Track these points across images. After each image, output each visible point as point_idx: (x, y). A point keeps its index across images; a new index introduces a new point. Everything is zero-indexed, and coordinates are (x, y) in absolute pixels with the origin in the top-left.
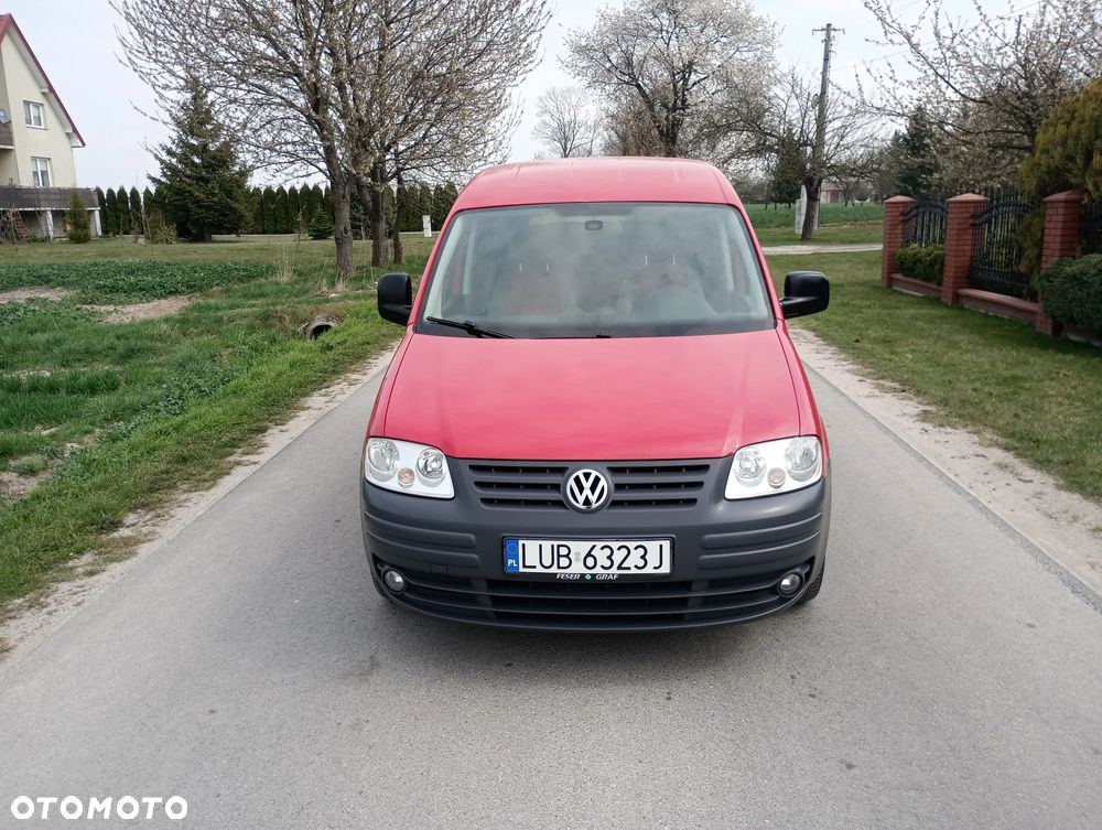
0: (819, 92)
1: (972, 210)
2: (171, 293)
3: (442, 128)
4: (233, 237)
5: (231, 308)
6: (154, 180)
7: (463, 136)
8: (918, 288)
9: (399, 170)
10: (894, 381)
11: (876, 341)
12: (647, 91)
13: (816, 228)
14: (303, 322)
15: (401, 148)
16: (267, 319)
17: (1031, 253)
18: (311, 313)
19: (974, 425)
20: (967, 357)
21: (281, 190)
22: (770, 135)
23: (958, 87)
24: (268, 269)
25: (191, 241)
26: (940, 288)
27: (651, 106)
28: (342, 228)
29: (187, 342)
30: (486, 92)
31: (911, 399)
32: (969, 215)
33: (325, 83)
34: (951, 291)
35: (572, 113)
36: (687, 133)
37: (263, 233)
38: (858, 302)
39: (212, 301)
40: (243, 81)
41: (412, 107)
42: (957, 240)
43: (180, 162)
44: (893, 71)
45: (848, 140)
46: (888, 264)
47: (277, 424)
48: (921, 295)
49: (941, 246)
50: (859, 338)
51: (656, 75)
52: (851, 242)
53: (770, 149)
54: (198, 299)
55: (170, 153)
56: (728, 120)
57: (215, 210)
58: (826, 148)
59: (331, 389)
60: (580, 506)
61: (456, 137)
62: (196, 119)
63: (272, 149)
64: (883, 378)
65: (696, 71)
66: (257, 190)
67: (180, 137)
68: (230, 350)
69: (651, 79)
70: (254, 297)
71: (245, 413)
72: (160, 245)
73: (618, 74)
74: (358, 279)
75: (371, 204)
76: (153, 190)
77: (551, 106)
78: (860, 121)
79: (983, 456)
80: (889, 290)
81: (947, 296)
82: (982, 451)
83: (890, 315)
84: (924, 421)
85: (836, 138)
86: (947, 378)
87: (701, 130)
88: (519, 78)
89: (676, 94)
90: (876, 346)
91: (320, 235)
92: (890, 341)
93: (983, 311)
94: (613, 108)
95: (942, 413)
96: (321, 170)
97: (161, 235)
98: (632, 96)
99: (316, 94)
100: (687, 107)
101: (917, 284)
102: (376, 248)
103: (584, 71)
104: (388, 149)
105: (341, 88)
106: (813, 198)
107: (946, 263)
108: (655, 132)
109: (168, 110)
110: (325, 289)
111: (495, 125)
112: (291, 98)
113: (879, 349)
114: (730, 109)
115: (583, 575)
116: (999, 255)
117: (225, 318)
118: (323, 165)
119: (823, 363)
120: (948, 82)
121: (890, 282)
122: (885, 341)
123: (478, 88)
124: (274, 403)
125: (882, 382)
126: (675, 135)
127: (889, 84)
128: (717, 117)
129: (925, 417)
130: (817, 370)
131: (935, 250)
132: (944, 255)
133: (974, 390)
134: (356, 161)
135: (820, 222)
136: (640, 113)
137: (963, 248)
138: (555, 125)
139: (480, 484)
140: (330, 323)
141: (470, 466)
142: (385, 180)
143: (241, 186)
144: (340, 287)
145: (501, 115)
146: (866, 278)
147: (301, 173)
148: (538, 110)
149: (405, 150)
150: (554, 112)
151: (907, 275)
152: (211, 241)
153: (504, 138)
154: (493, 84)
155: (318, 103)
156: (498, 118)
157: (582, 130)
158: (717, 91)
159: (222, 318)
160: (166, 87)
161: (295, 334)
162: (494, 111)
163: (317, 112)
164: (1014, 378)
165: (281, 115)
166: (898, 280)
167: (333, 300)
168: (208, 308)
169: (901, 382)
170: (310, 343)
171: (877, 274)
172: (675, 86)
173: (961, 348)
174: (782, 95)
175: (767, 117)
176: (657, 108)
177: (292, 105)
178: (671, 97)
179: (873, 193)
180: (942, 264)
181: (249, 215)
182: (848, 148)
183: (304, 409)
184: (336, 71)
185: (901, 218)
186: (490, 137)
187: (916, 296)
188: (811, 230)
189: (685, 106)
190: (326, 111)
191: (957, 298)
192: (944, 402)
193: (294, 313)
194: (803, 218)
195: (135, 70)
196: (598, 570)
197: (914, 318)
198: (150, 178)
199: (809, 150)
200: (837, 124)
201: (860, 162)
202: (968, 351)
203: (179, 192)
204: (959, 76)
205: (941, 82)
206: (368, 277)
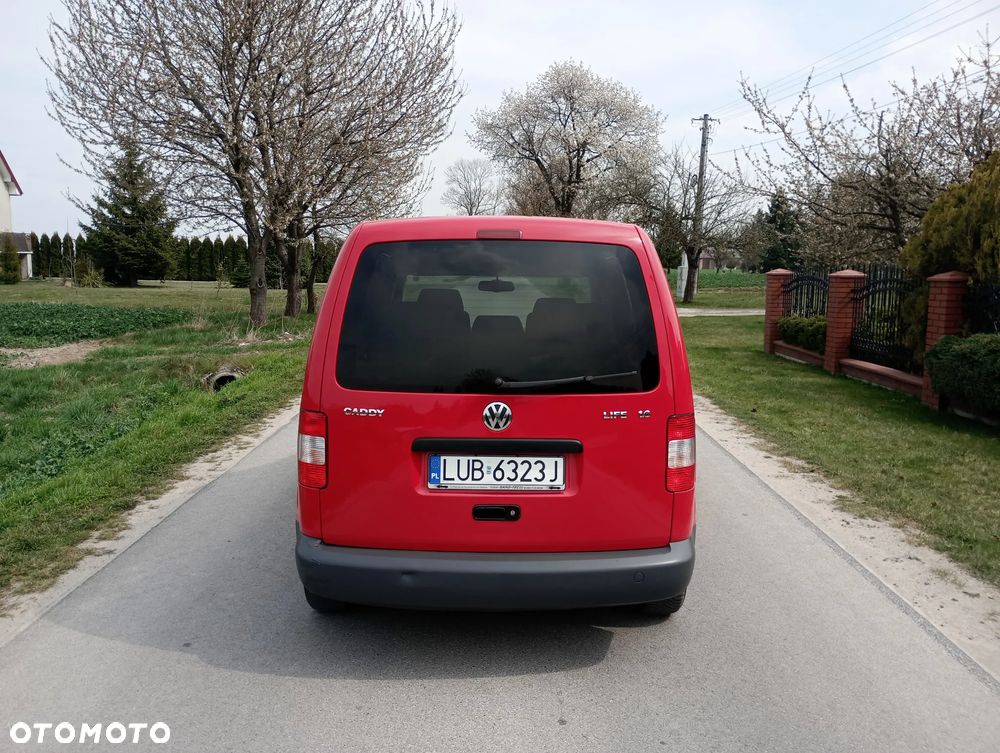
0: (697, 173)
1: (852, 285)
2: (83, 337)
3: (358, 191)
4: (157, 282)
5: (138, 355)
6: (85, 228)
7: (376, 198)
8: (800, 355)
9: (317, 227)
10: (799, 458)
11: (772, 410)
12: (546, 166)
13: (695, 292)
14: (206, 372)
15: (319, 207)
16: (170, 369)
17: (915, 328)
18: (216, 364)
19: (896, 518)
20: (866, 433)
21: (207, 241)
22: (655, 208)
23: (827, 172)
24: (184, 315)
25: (116, 286)
26: (823, 357)
27: (548, 178)
28: (257, 279)
29: (86, 391)
30: (399, 159)
31: (822, 481)
32: (849, 290)
33: (246, 144)
34: (834, 360)
35: (477, 182)
36: (581, 203)
37: (189, 279)
38: (748, 368)
39: (121, 347)
40: (168, 140)
41: (330, 169)
42: (839, 313)
43: (110, 212)
44: (768, 156)
45: (724, 216)
46: (771, 332)
47: (148, 499)
48: (804, 362)
49: (822, 317)
50: (755, 407)
51: (553, 153)
52: (728, 307)
53: (656, 220)
54: (109, 345)
55: (101, 203)
56: (617, 194)
57: (141, 258)
58: (704, 223)
59: (218, 453)
61: (369, 199)
62: (128, 174)
63: (193, 203)
64: (788, 455)
65: (589, 150)
66: (184, 240)
67: (112, 190)
68: (128, 400)
69: (548, 155)
70: (166, 344)
71: (115, 484)
72: (86, 288)
73: (520, 150)
74: (270, 328)
75: (286, 257)
76: (84, 237)
77: (459, 175)
78: (734, 200)
79: (917, 559)
80: (773, 357)
81: (830, 365)
82: (914, 552)
83: (780, 383)
84: (842, 510)
85: (714, 214)
86: (852, 456)
87: (593, 201)
88: (430, 149)
89: (571, 168)
90: (773, 416)
91: (240, 283)
92: (785, 412)
93: (865, 381)
94: (514, 179)
95: (858, 500)
96: (239, 225)
97: (87, 279)
98: (532, 170)
99: (237, 154)
100: (581, 181)
101: (800, 353)
102: (291, 299)
103: (490, 145)
104: (305, 208)
105: (263, 150)
106: (693, 265)
107: (828, 334)
108: (552, 202)
109: (92, 163)
110: (236, 338)
111: (407, 189)
112: (214, 157)
113: (777, 420)
114: (620, 184)
116: (879, 328)
117: (129, 367)
118: (242, 221)
119: (725, 435)
120: (817, 168)
121: (772, 349)
122: (781, 412)
123: (391, 156)
124: (153, 471)
125: (788, 459)
126: (570, 206)
127: (765, 167)
128: (608, 191)
129: (842, 504)
130: (719, 442)
131: (819, 320)
132: (826, 326)
133: (884, 472)
134: (273, 219)
135: (699, 287)
136: (539, 185)
137: (844, 320)
138: (462, 192)
140: (235, 375)
142: (301, 235)
143: (168, 235)
144: (250, 336)
145: (413, 181)
146: (749, 343)
147: (221, 227)
148: (447, 179)
149: (323, 209)
150: (462, 180)
151: (788, 343)
152: (137, 286)
153: (414, 202)
154: (406, 153)
155: (240, 162)
156: (409, 184)
157: (486, 197)
158: (607, 169)
159: (125, 366)
160: (93, 141)
161: (198, 384)
162: (407, 177)
163: (237, 170)
164: (920, 459)
165: (204, 172)
166: (781, 346)
167: (240, 350)
168: (116, 354)
169: (809, 460)
170: (211, 396)
171: (759, 340)
172: (570, 162)
173: (857, 422)
174: (666, 173)
175: (653, 192)
176: (553, 181)
177: (213, 163)
178: (567, 171)
179: (741, 262)
180: (824, 334)
181: (174, 264)
182: (724, 223)
183: (182, 478)
184: (258, 134)
185: (782, 289)
186: (401, 200)
187: (800, 364)
188: (691, 294)
189: (579, 179)
190: (246, 170)
191: (840, 368)
192: (856, 486)
193: (198, 364)
194: (684, 283)
195: (63, 124)
197: (803, 386)
198: (82, 226)
199: (690, 222)
200: (715, 201)
201: (735, 236)
202: (865, 427)
203: (107, 239)
204: (827, 163)
205: (811, 168)
206: (279, 327)
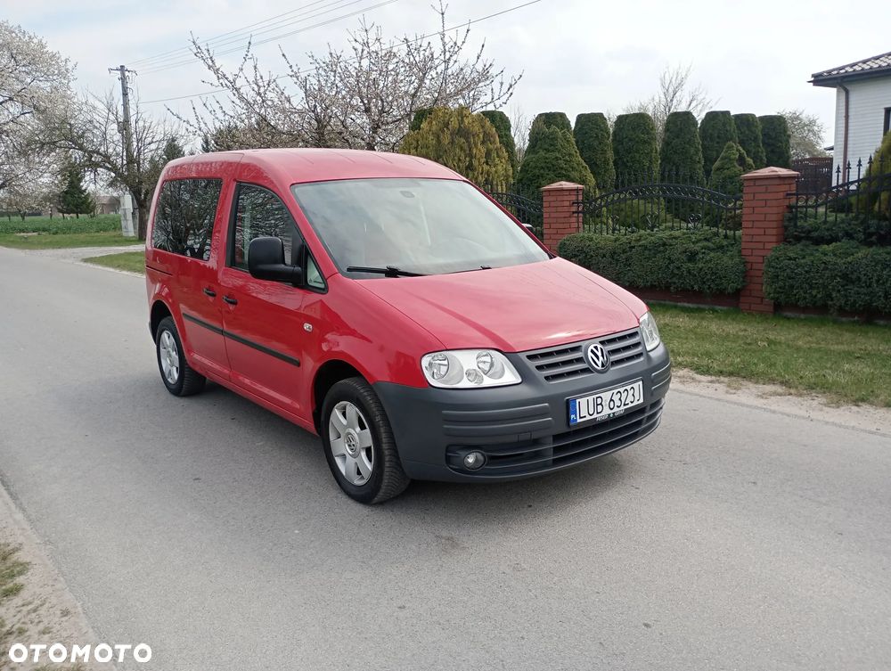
60: (600, 368)
115: (609, 415)
139: (540, 368)
141: (527, 356)
188: (146, 231)
196: (616, 410)
